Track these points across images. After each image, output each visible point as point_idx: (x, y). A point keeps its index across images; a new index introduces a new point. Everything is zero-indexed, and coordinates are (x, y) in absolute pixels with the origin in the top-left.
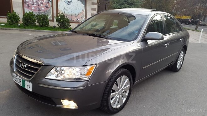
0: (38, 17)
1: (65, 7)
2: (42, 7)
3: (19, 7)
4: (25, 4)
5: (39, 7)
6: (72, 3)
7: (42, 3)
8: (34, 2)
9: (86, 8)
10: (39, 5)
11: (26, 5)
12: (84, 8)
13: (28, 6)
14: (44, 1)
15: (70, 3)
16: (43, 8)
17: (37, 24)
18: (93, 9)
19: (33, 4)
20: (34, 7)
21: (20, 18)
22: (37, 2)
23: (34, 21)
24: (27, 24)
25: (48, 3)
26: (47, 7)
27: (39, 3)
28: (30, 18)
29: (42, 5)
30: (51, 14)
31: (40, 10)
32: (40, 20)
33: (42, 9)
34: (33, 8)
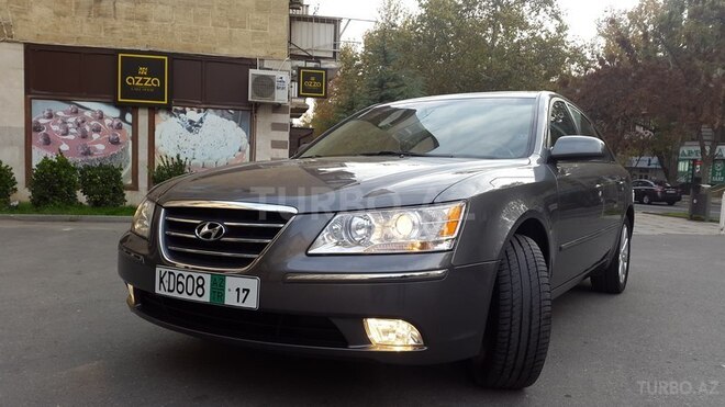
0: (88, 173)
1: (182, 141)
2: (98, 142)
3: (12, 144)
4: (34, 134)
5: (88, 143)
6: (204, 125)
7: (97, 130)
8: (70, 125)
9: (252, 143)
10: (84, 136)
11: (38, 138)
12: (246, 141)
13: (47, 141)
14: (104, 124)
15: (197, 126)
16: (101, 147)
17: (82, 198)
18: (276, 145)
19: (66, 133)
20: (67, 142)
21: (17, 180)
22: (79, 125)
23: (72, 187)
24: (46, 199)
25: (119, 127)
26: (115, 142)
27: (88, 129)
28: (59, 176)
29: (96, 136)
30: (130, 165)
31: (87, 153)
32: (95, 183)
33: (96, 150)
34: (64, 147)
